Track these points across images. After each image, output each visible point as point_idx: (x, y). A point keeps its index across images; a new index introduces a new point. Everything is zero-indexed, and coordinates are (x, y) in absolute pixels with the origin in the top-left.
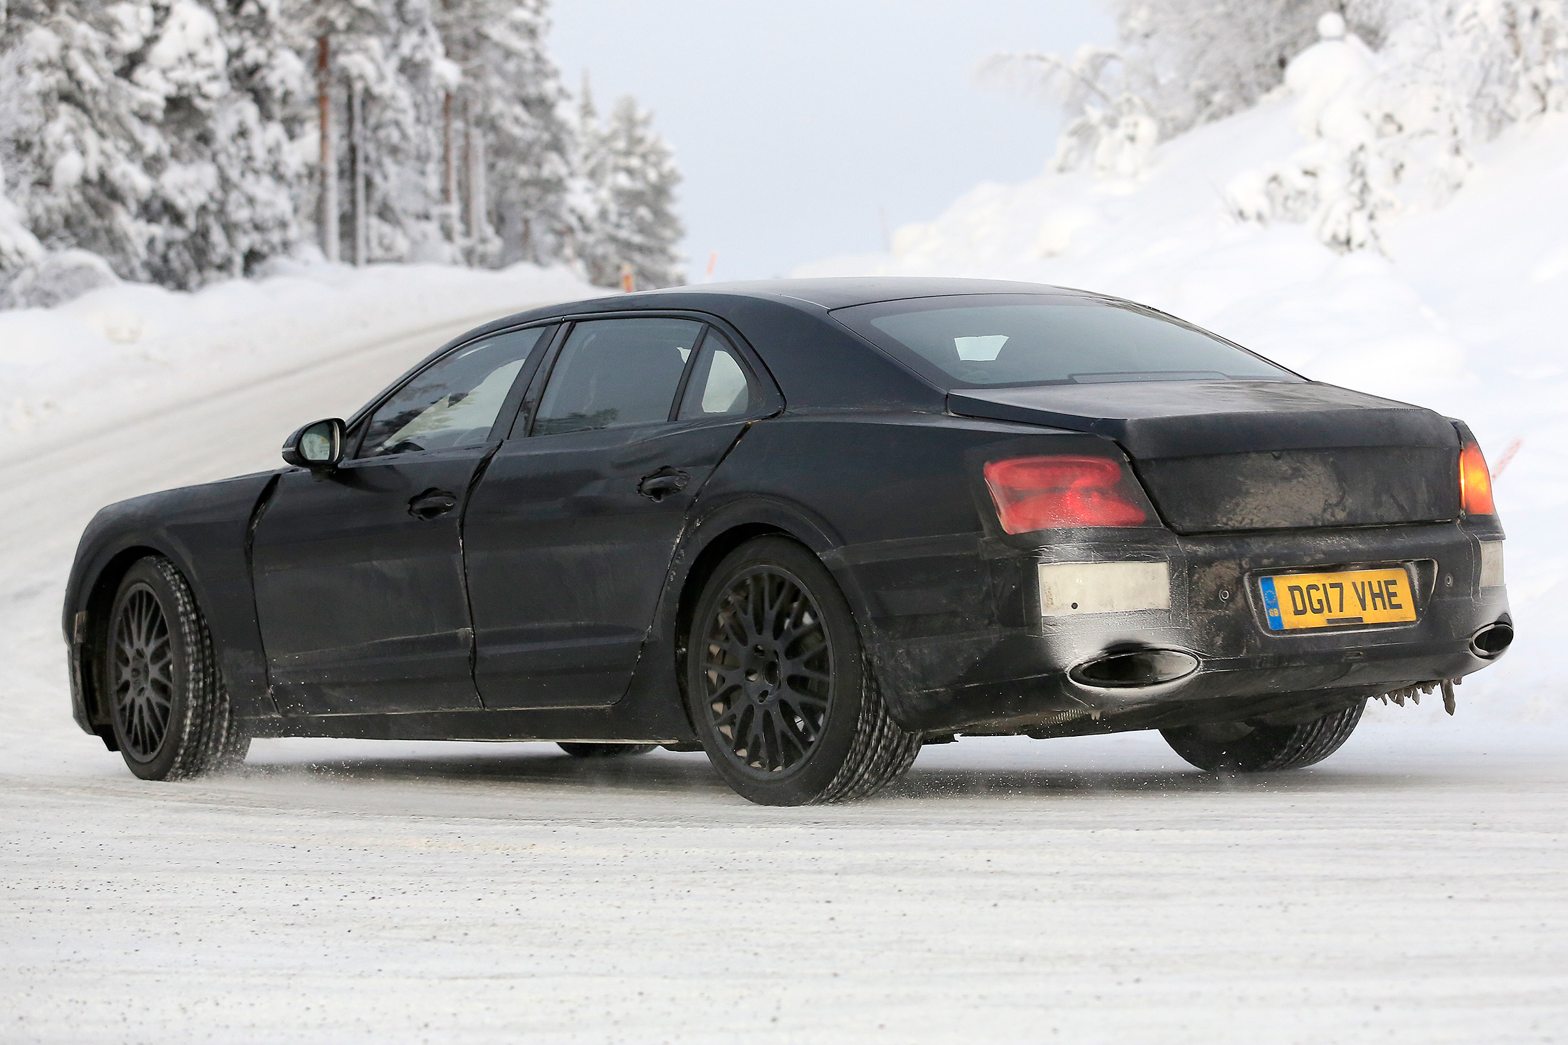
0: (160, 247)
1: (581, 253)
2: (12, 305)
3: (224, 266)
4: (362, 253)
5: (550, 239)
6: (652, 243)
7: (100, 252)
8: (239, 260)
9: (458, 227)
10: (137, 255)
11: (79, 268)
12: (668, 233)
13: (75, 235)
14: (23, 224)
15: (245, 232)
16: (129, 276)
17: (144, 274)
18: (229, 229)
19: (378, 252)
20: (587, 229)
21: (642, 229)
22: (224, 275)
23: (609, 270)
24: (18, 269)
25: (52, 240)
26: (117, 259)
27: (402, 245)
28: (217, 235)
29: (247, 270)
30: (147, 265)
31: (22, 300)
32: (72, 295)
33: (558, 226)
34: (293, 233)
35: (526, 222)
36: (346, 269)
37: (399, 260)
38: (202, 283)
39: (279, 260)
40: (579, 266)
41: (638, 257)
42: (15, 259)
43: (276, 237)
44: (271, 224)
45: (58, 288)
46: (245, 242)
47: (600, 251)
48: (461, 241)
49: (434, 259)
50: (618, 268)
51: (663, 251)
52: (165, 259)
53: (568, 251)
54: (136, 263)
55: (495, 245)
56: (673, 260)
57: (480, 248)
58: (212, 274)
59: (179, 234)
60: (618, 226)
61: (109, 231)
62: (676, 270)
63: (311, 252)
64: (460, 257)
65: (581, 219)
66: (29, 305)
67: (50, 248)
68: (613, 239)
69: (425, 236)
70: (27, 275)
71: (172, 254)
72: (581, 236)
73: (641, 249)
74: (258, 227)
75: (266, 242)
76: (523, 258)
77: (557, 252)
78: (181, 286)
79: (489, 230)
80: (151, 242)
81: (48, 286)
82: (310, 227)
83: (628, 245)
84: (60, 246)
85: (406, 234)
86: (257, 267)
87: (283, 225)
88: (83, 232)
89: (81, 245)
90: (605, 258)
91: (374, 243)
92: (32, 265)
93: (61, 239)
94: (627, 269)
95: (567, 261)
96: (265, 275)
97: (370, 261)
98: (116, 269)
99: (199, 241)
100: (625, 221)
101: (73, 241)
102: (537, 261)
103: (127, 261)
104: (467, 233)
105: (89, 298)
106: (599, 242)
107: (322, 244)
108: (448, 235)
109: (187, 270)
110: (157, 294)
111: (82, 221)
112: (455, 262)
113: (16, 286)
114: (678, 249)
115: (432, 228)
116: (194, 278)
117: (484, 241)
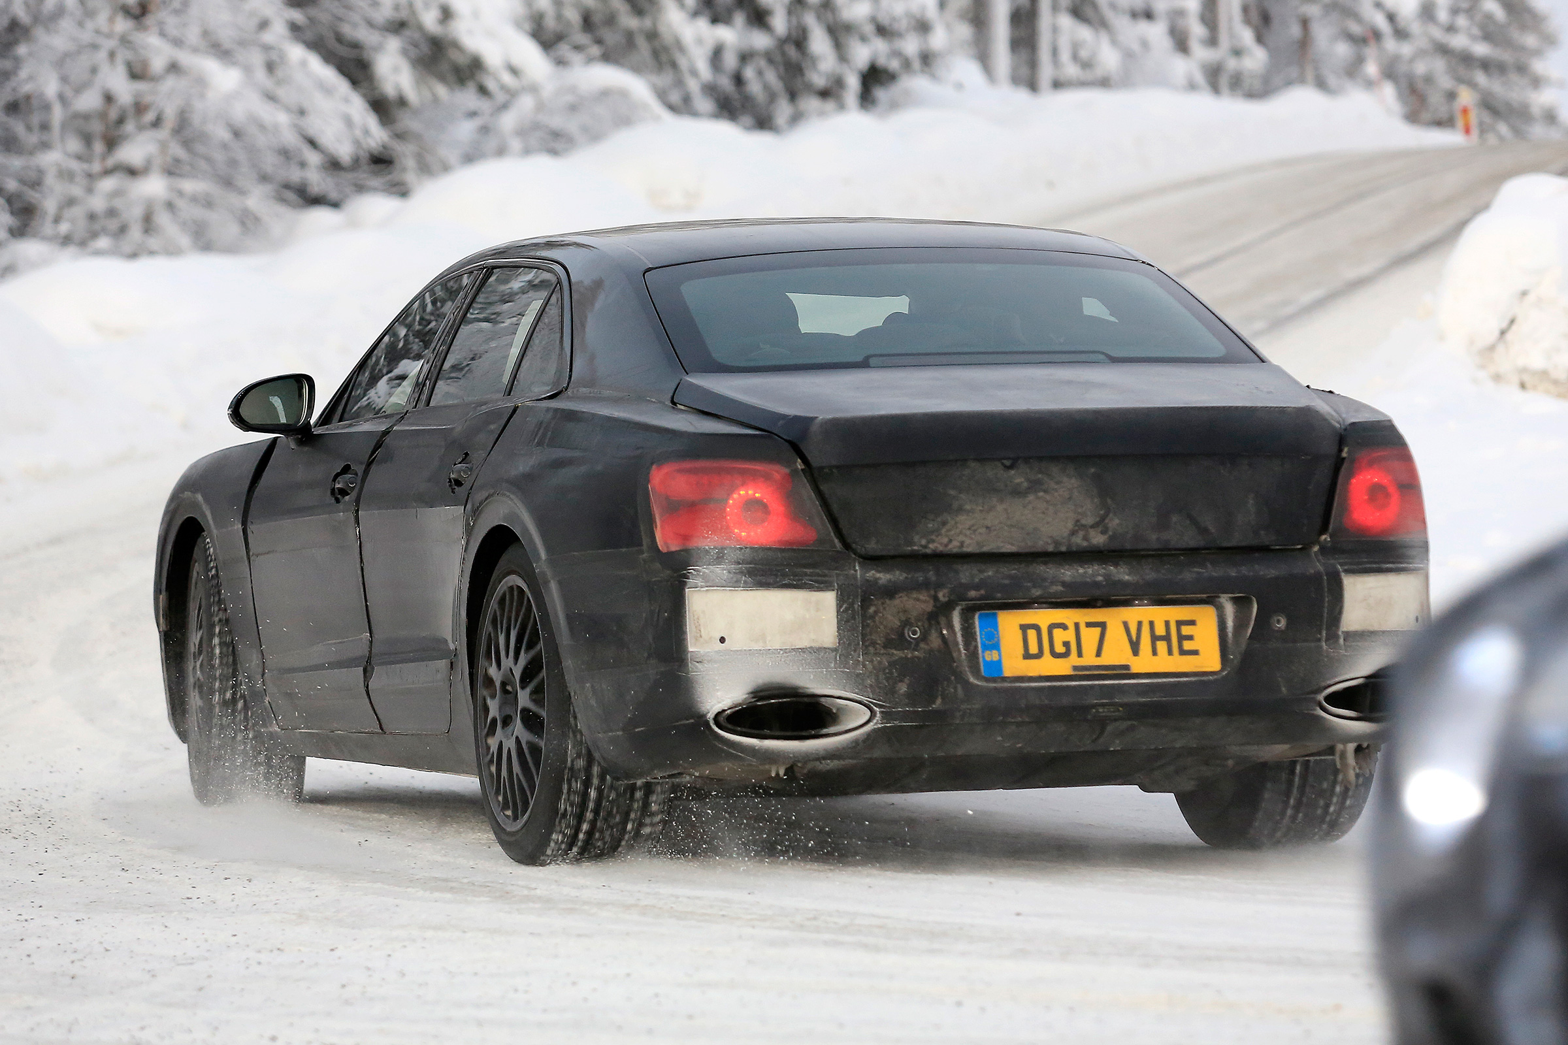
0: (730, 61)
1: (1390, 72)
2: (501, 151)
3: (830, 93)
4: (1046, 72)
5: (1343, 50)
6: (1505, 56)
7: (637, 69)
8: (853, 83)
9: (1197, 30)
10: (694, 73)
11: (605, 94)
12: (1530, 40)
13: (599, 42)
14: (518, 25)
15: (864, 39)
16: (682, 107)
17: (704, 104)
18: (839, 32)
19: (1071, 70)
20: (1401, 34)
21: (1490, 32)
22: (830, 105)
23: (1435, 99)
24: (512, 94)
25: (564, 49)
26: (665, 79)
27: (1109, 58)
28: (820, 43)
29: (866, 98)
30: (710, 89)
31: (516, 144)
32: (594, 136)
33: (1355, 28)
34: (938, 39)
35: (1305, 23)
36: (1022, 96)
37: (1104, 83)
38: (796, 118)
39: (917, 83)
40: (1389, 91)
41: (1481, 78)
42: (507, 78)
43: (911, 46)
44: (903, 25)
45: (572, 125)
46: (862, 54)
47: (1420, 68)
48: (1201, 53)
49: (1160, 81)
50: (1451, 96)
51: (1522, 69)
52: (738, 80)
53: (1371, 69)
54: (693, 86)
55: (1256, 59)
56: (1537, 82)
57: (1232, 64)
58: (811, 103)
59: (760, 41)
60: (1451, 29)
61: (652, 36)
62: (1543, 98)
63: (966, 69)
64: (1199, 78)
65: (1391, 18)
66: (527, 151)
67: (561, 62)
68: (1443, 50)
69: (1145, 44)
70: (526, 103)
71: (749, 73)
72: (1391, 45)
73: (1486, 65)
74: (882, 31)
75: (897, 54)
76: (1301, 80)
77: (1353, 70)
78: (763, 123)
79: (1247, 36)
80: (717, 55)
81: (556, 122)
82: (964, 31)
83: (1466, 59)
84: (576, 58)
85: (1114, 42)
86: (881, 94)
87: (923, 27)
88: (612, 38)
89: (608, 57)
90: (1429, 79)
91: (1065, 56)
92: (533, 89)
93: (578, 48)
94: (1466, 97)
95: (1369, 84)
96: (894, 106)
97: (1057, 85)
98: (662, 95)
99: (792, 52)
100: (1462, 21)
101: (595, 50)
102: (1321, 84)
103: (679, 83)
104: (1212, 41)
105: (622, 141)
106: (1420, 54)
107: (984, 58)
108: (1181, 44)
109: (772, 97)
110: (726, 132)
111: (611, 20)
112: (1192, 86)
113: (508, 121)
114: (1547, 65)
115: (1157, 32)
116: (783, 110)
117: (1237, 52)
